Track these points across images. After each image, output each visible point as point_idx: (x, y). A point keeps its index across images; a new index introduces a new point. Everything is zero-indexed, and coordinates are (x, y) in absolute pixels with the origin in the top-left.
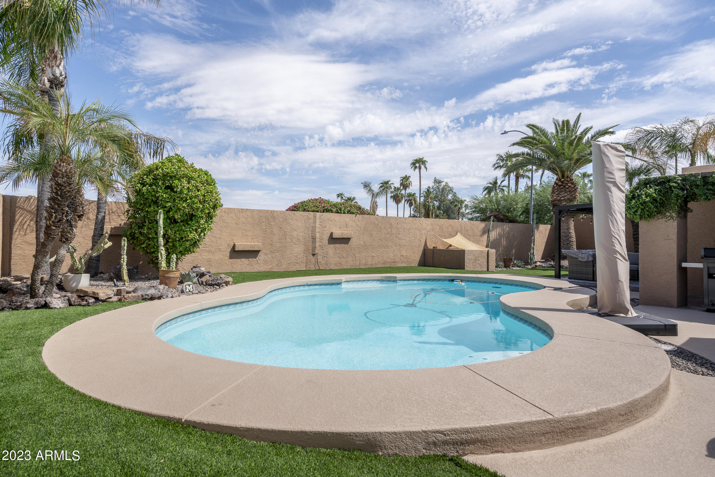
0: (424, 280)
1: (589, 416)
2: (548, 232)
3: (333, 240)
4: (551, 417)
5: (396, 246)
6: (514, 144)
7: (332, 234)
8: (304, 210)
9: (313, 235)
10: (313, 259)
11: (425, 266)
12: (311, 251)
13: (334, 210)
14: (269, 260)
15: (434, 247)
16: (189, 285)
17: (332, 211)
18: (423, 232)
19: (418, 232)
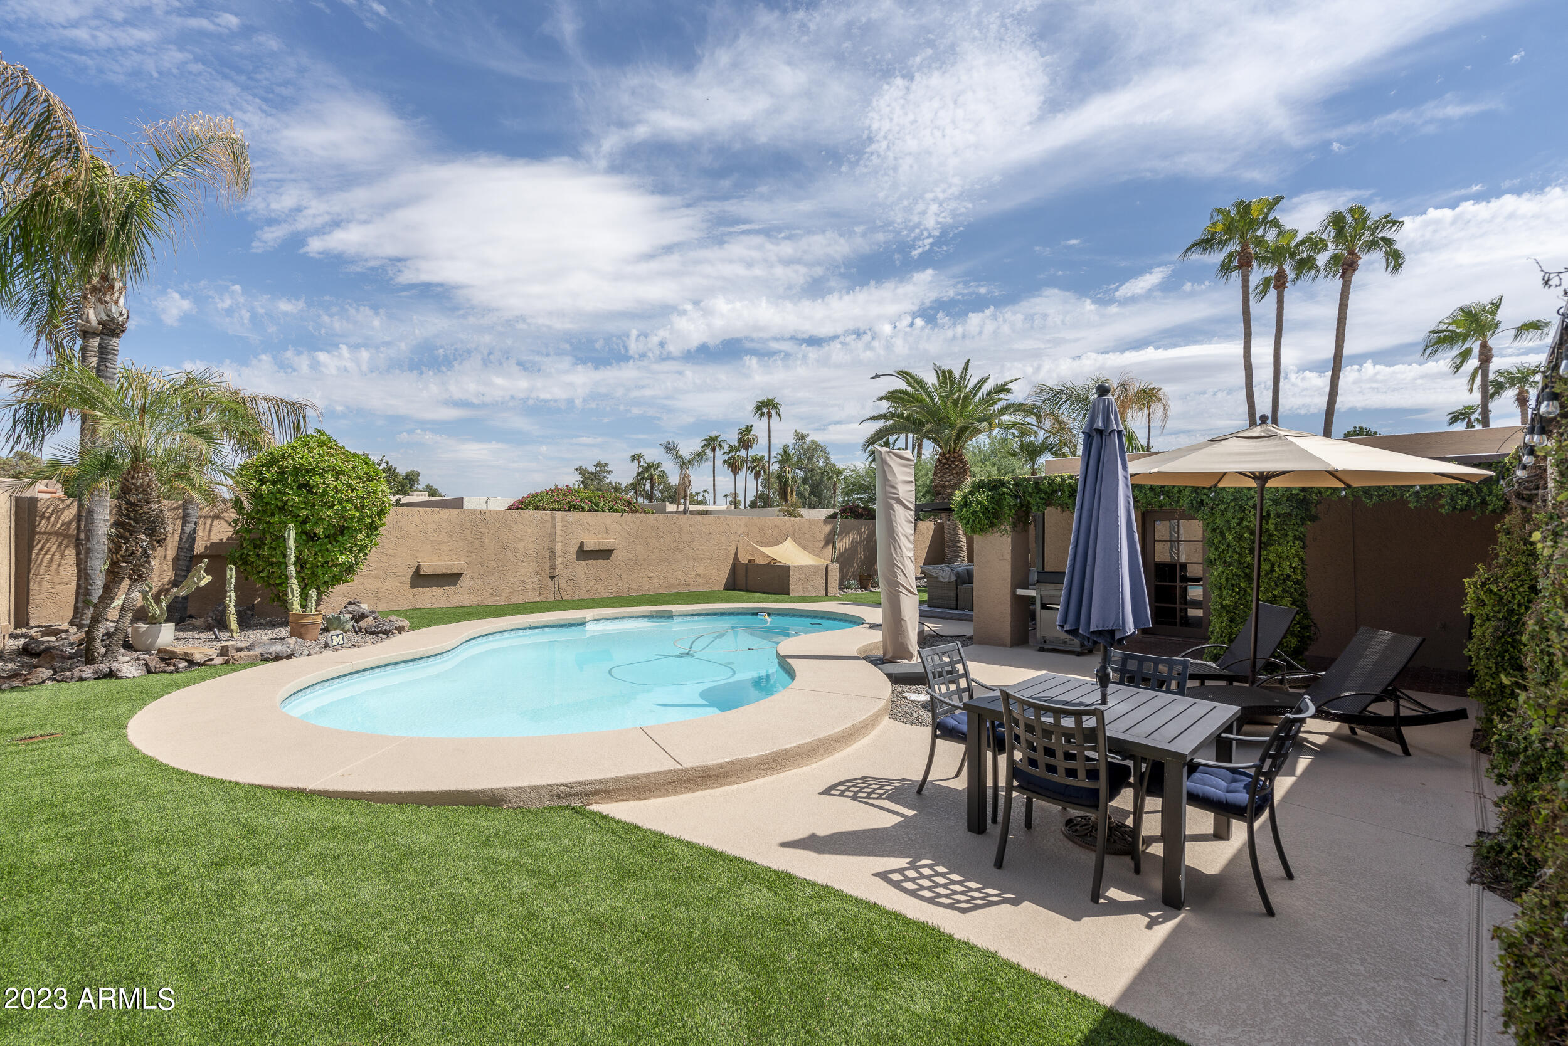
0: (715, 614)
1: (721, 766)
2: (931, 532)
3: (584, 554)
4: (679, 767)
5: (687, 560)
6: (881, 399)
7: (582, 544)
8: (537, 509)
9: (551, 546)
10: (551, 584)
11: (734, 590)
12: (547, 572)
13: (587, 507)
14: (478, 588)
15: (750, 561)
16: (337, 636)
17: (583, 508)
18: (733, 537)
19: (723, 538)
